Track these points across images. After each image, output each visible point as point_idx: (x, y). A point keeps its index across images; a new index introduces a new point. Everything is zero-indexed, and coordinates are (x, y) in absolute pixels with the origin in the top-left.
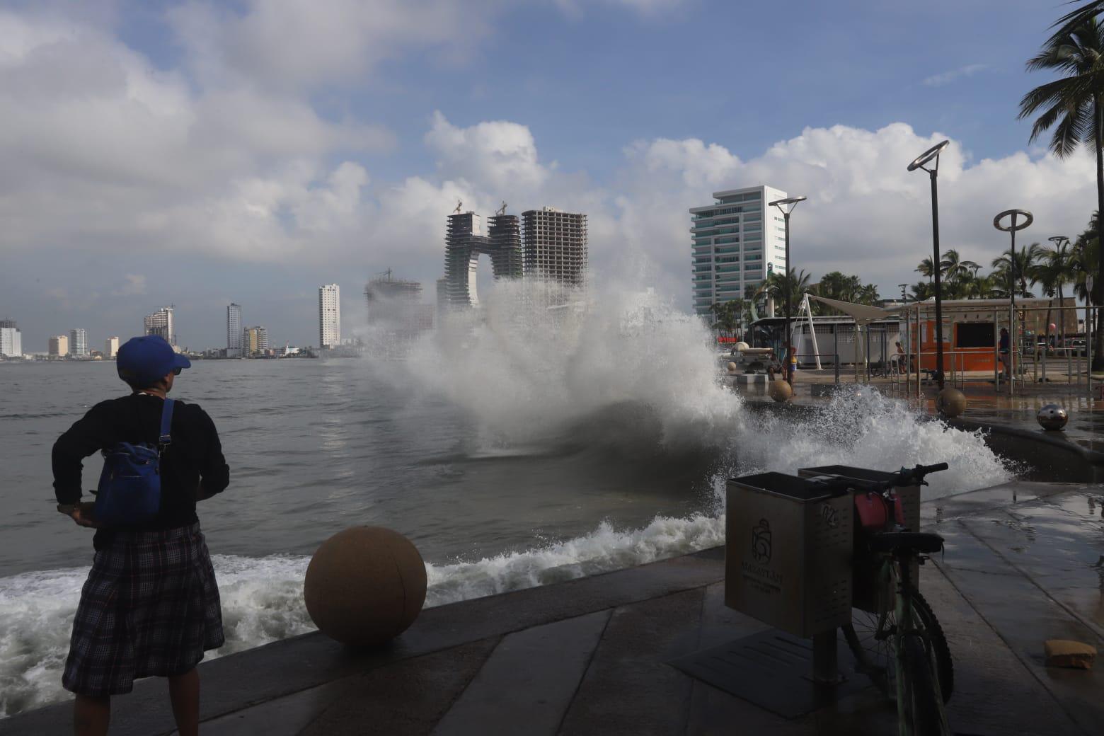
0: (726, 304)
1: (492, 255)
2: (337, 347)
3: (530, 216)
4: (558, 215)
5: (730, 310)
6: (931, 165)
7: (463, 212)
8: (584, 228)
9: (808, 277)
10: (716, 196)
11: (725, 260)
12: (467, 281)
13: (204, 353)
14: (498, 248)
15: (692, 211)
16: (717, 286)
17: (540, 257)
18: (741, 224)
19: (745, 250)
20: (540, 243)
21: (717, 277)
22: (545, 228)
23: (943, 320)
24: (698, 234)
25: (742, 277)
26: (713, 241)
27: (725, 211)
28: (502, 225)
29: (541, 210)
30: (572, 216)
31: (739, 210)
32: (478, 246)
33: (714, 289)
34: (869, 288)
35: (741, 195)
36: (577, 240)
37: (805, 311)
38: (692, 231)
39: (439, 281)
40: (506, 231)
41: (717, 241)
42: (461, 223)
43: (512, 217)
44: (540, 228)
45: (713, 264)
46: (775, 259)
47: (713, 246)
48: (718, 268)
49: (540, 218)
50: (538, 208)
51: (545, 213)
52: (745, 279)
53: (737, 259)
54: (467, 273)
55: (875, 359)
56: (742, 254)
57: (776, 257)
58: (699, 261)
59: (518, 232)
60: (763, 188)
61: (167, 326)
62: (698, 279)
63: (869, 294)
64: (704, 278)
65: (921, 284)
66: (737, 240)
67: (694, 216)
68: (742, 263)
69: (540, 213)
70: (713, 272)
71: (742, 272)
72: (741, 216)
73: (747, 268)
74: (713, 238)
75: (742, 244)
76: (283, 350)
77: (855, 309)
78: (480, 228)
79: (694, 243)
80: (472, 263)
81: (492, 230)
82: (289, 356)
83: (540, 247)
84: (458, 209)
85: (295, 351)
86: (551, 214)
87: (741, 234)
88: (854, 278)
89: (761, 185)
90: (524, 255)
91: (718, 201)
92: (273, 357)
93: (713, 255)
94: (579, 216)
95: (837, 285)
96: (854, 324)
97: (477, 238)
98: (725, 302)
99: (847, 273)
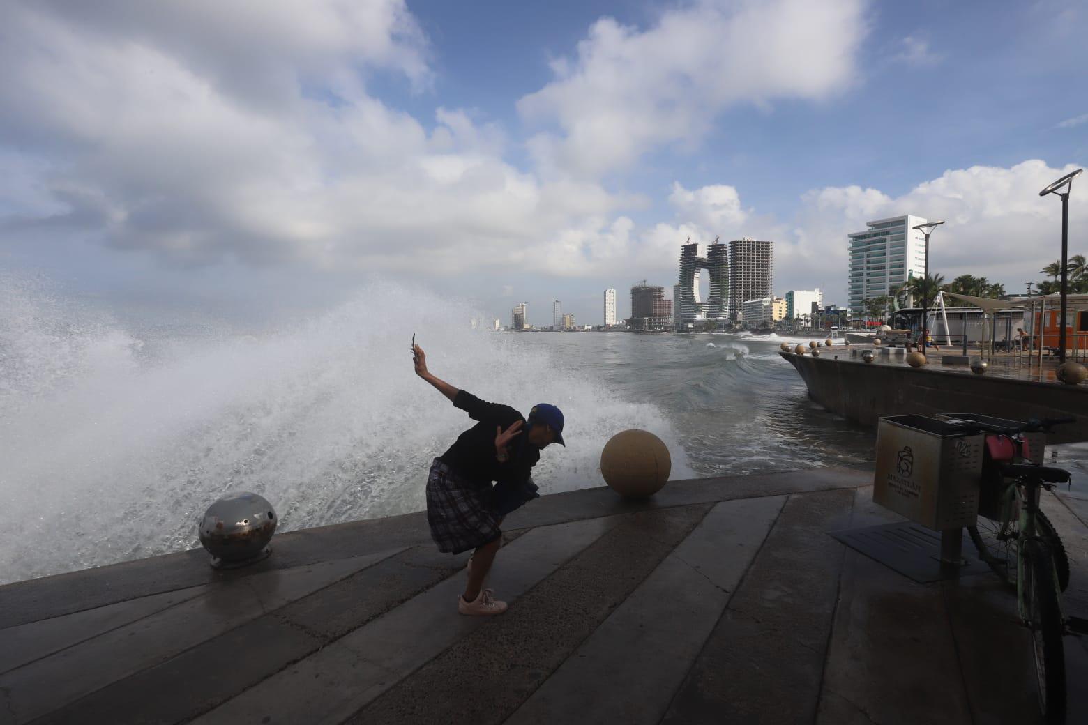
0: (874, 299)
1: (709, 269)
2: (613, 325)
3: (734, 244)
4: (753, 242)
5: (876, 303)
6: (1064, 190)
7: (691, 243)
8: (771, 250)
9: (941, 279)
10: (869, 224)
11: (874, 269)
12: (693, 286)
13: (541, 328)
14: (713, 265)
15: (850, 236)
16: (867, 287)
17: (741, 270)
18: (888, 243)
19: (891, 261)
20: (741, 261)
21: (868, 280)
22: (745, 251)
23: (1067, 309)
24: (854, 251)
25: (887, 280)
26: (865, 256)
27: (875, 235)
28: (716, 250)
29: (742, 239)
30: (763, 243)
31: (887, 233)
32: (701, 264)
33: (865, 289)
34: (996, 286)
35: (889, 223)
36: (766, 258)
37: (939, 303)
38: (849, 249)
39: (676, 286)
40: (719, 254)
41: (868, 256)
42: (689, 250)
43: (723, 245)
44: (741, 251)
45: (865, 271)
46: (915, 266)
47: (865, 259)
48: (868, 274)
49: (741, 245)
50: (739, 238)
51: (745, 242)
52: (890, 281)
53: (884, 268)
54: (693, 281)
55: (999, 338)
56: (888, 264)
57: (916, 265)
58: (854, 270)
59: (726, 255)
60: (907, 216)
61: (523, 314)
62: (853, 282)
63: (997, 290)
64: (857, 281)
65: (1045, 283)
66: (885, 254)
67: (851, 239)
68: (888, 270)
69: (741, 242)
70: (865, 277)
71: (888, 277)
72: (888, 237)
73: (891, 274)
74: (865, 254)
75: (888, 257)
76: (584, 327)
77: (984, 302)
78: (702, 253)
79: (851, 257)
80: (696, 275)
81: (709, 254)
82: (587, 330)
83: (741, 264)
84: (688, 242)
85: (590, 327)
86: (749, 242)
87: (888, 250)
88: (983, 279)
89: (905, 214)
90: (729, 269)
91: (871, 228)
92: (578, 331)
93: (865, 265)
94: (767, 243)
95: (967, 285)
96: (982, 313)
97: (700, 259)
98: (873, 298)
99: (977, 275)
